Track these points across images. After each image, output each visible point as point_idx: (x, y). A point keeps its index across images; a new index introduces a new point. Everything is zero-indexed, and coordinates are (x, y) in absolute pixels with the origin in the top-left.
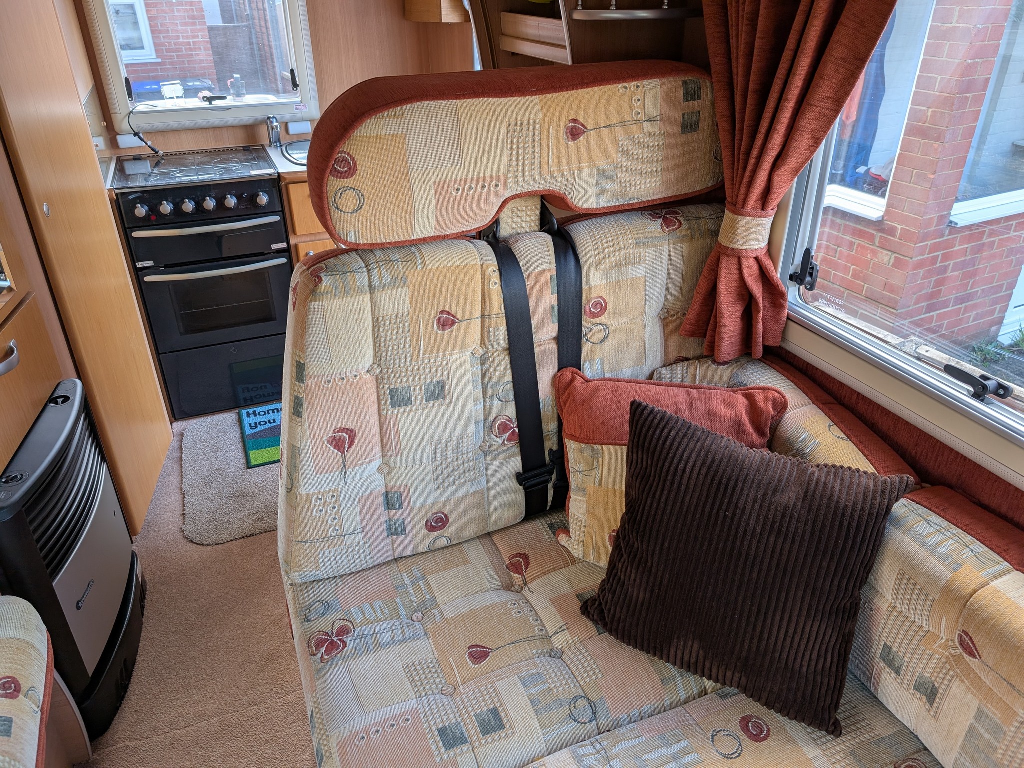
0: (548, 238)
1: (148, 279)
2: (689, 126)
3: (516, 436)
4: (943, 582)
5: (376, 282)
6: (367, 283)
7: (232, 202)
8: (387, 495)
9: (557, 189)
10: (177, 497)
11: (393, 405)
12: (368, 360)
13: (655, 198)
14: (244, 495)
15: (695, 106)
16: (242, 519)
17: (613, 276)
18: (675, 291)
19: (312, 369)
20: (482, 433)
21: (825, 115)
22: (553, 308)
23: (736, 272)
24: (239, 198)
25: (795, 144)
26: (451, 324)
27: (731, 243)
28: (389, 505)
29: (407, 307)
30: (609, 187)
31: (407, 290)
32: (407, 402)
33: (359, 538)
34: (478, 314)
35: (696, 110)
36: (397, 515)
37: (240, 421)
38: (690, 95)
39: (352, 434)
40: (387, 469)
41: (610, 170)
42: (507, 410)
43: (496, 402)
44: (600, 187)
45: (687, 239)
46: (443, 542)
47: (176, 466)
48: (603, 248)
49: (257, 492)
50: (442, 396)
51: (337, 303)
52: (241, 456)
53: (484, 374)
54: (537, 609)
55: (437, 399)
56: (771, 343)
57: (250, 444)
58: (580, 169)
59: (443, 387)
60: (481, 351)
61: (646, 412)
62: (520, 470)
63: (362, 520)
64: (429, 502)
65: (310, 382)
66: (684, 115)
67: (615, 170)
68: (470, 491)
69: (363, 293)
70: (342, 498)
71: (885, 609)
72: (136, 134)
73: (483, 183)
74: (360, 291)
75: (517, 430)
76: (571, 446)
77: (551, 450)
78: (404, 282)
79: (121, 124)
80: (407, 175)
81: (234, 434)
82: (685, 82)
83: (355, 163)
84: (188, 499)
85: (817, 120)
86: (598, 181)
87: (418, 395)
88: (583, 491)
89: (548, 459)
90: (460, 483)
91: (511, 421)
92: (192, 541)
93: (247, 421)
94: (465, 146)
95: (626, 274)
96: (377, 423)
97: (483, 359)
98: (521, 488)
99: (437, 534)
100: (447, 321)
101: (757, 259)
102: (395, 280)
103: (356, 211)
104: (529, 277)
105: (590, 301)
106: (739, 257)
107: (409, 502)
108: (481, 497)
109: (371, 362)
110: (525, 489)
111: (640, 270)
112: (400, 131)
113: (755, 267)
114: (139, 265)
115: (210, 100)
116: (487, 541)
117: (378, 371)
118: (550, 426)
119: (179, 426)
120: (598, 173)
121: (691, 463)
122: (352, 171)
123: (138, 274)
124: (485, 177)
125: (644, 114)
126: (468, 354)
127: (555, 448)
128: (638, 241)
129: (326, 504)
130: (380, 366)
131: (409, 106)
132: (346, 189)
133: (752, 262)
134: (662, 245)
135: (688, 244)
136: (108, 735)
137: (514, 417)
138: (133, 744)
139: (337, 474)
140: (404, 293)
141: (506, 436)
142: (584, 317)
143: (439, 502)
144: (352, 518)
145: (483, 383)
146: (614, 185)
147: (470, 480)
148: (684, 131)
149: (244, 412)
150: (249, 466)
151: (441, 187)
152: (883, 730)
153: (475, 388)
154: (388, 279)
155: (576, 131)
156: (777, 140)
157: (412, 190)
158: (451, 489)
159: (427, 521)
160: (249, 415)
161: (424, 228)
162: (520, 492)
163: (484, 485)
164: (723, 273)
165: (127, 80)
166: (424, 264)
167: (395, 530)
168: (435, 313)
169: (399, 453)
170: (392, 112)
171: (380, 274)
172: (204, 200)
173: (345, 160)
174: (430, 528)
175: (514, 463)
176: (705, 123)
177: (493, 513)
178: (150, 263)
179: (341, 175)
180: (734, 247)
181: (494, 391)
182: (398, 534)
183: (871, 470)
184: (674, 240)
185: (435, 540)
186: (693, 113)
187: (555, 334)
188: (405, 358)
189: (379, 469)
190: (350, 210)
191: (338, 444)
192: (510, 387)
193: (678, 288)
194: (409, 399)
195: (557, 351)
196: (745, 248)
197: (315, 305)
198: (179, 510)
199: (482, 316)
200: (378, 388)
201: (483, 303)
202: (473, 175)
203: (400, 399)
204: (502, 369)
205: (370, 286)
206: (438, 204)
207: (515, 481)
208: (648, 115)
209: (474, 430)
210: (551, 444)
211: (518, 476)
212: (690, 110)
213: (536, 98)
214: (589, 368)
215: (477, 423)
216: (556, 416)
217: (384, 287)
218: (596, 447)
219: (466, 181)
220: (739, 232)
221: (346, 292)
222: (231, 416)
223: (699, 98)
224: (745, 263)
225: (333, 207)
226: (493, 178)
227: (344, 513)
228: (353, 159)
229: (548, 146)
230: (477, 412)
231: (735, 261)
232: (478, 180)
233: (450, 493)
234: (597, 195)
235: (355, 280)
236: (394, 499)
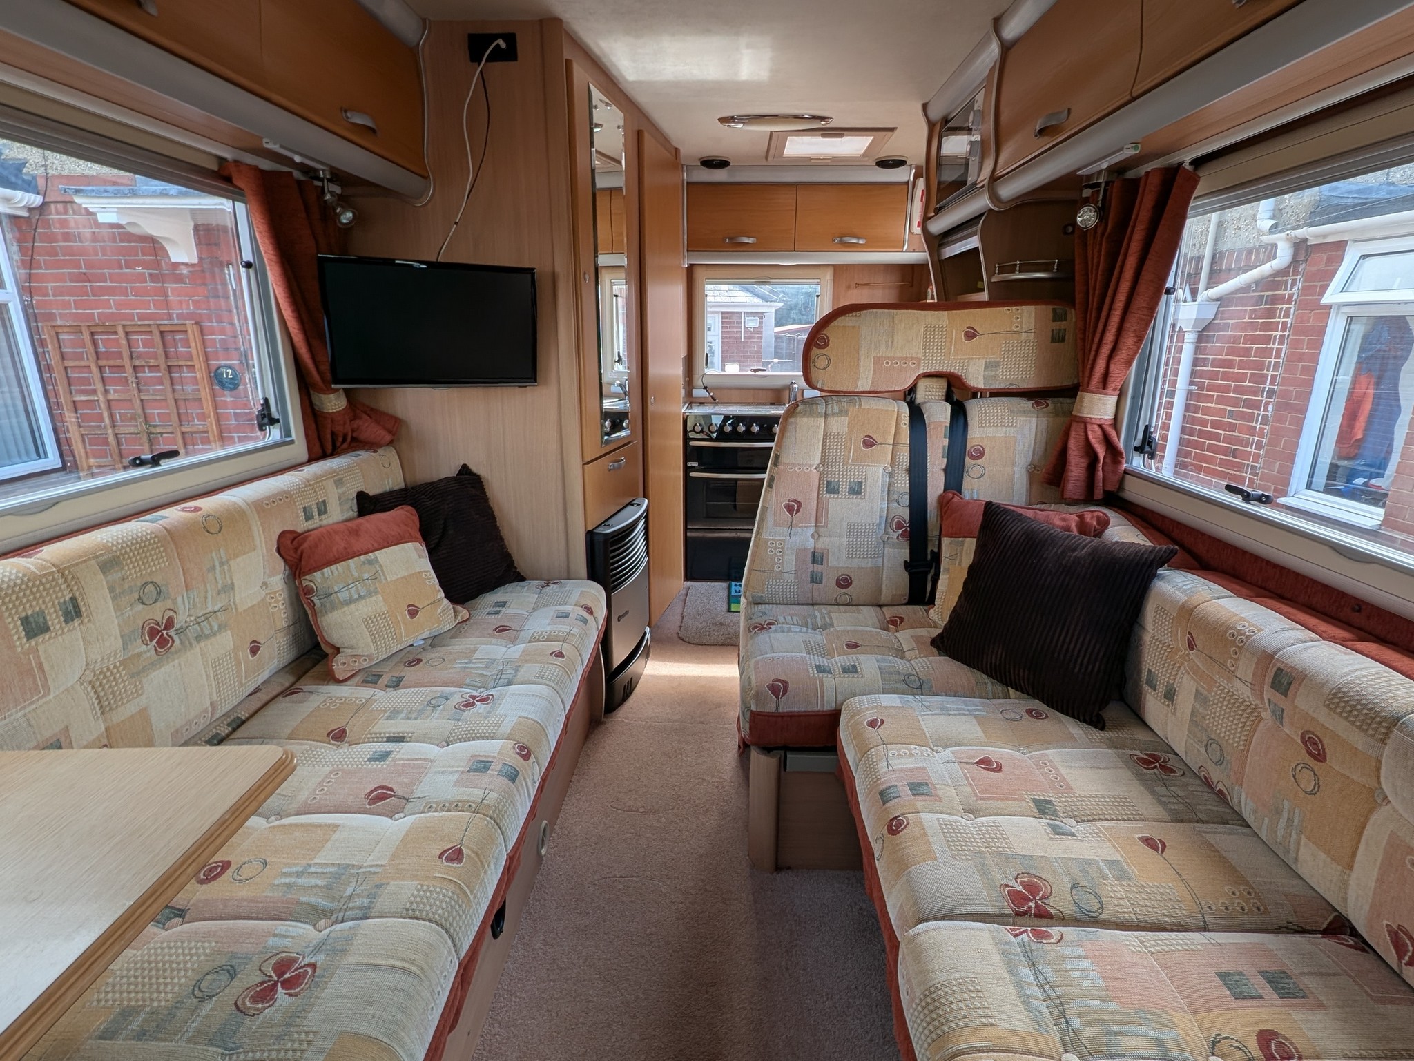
0: (948, 407)
1: (693, 474)
2: (1058, 338)
3: (907, 534)
4: (1182, 602)
5: (829, 411)
6: (824, 411)
7: (755, 428)
8: (814, 553)
9: (956, 371)
10: (679, 617)
11: (828, 492)
12: (817, 461)
13: (1030, 386)
14: (722, 624)
15: (1063, 325)
16: (718, 636)
17: (991, 432)
18: (1040, 451)
19: (783, 459)
20: (883, 525)
21: (1142, 319)
22: (944, 446)
23: (1083, 434)
24: (761, 427)
25: (1123, 340)
26: (872, 445)
27: (1079, 412)
28: (814, 561)
29: (846, 429)
30: (993, 373)
31: (847, 418)
32: (836, 491)
33: (792, 577)
34: (891, 442)
35: (1063, 327)
36: (818, 568)
37: (729, 588)
38: (1057, 317)
39: (799, 504)
40: (817, 535)
41: (995, 362)
42: (904, 513)
43: (895, 505)
44: (987, 373)
45: (1051, 415)
46: (846, 599)
47: (681, 603)
48: (985, 413)
49: (731, 624)
50: (859, 492)
51: (805, 419)
52: (725, 605)
53: (890, 484)
54: (900, 639)
55: (856, 493)
56: (1109, 488)
57: (732, 600)
58: (972, 359)
59: (861, 486)
60: (890, 469)
61: (993, 507)
62: (908, 559)
63: (796, 565)
64: (841, 565)
65: (781, 467)
66: (1053, 331)
67: (998, 362)
68: (869, 565)
69: (821, 416)
70: (786, 547)
71: (1148, 640)
72: (705, 388)
73: (905, 360)
74: (819, 415)
75: (908, 529)
76: (945, 541)
77: (932, 551)
78: (846, 414)
79: (698, 381)
80: (858, 351)
81: (725, 593)
82: (1054, 310)
83: (829, 340)
84: (685, 620)
85: (1138, 323)
86: (985, 368)
87: (844, 488)
88: (948, 570)
89: (929, 557)
90: (863, 557)
91: (905, 521)
92: (683, 640)
93: (733, 588)
94: (895, 337)
95: (1001, 432)
96: (816, 502)
97: (891, 475)
98: (907, 573)
99: (843, 590)
100: (869, 443)
101: (1100, 426)
102: (841, 411)
103: (824, 369)
104: (929, 424)
105: (972, 447)
106: (1084, 422)
107: (828, 562)
108: (877, 572)
109: (818, 462)
110: (909, 574)
111: (1013, 431)
112: (857, 325)
113: (1099, 432)
114: (689, 464)
115: (755, 371)
116: (878, 609)
117: (822, 469)
118: (933, 532)
119: (688, 583)
120: (986, 364)
121: (1016, 532)
122: (826, 345)
123: (687, 469)
124: (907, 358)
125: (1022, 328)
126: (881, 469)
127: (936, 550)
128: (1012, 412)
129: (776, 548)
130: (823, 465)
131: (865, 311)
132: (821, 355)
133: (1096, 428)
134: (1032, 417)
135: (1052, 419)
136: (614, 713)
137: (907, 518)
138: (626, 721)
139: (786, 529)
140: (845, 420)
141: (900, 531)
142: (967, 458)
143: (847, 567)
144: (790, 562)
145: (889, 491)
146: (998, 373)
147: (871, 557)
148: (1054, 340)
149: (733, 583)
150: (729, 610)
151: (878, 361)
152: (1141, 735)
153: (882, 492)
154: (837, 410)
155: (971, 334)
156: (1110, 337)
157: (859, 359)
158: (856, 560)
159: (838, 579)
160: (736, 585)
161: (864, 384)
162: (906, 576)
163: (880, 564)
164: (1073, 434)
165: (707, 354)
166: (860, 405)
167: (815, 579)
168: (862, 436)
169: (826, 526)
170: (854, 314)
171: (832, 407)
172: (738, 425)
173: (824, 338)
174: (839, 584)
175: (904, 553)
176: (1069, 337)
177: (884, 587)
178: (695, 464)
179: (820, 347)
180: (1081, 415)
181: (895, 497)
182: (817, 583)
183: (1151, 544)
184: (1041, 415)
185: (841, 594)
186: (1060, 330)
187: (943, 466)
188: (839, 462)
189: (812, 536)
190: (822, 367)
191: (790, 509)
192: (907, 496)
193: (1043, 449)
194: (838, 489)
195: (943, 478)
196: (1089, 416)
197: (792, 420)
198: (678, 624)
199: (893, 444)
200: (820, 479)
201: (895, 435)
202: (899, 355)
203: (832, 488)
204: (903, 482)
205: (825, 413)
206: (874, 370)
207: (903, 567)
208: (1025, 328)
209: (878, 521)
210: (932, 547)
211: (906, 562)
212: (1058, 328)
213: (946, 313)
214: (967, 493)
215: (880, 517)
216: (939, 525)
217: (834, 415)
218: (960, 539)
219: (894, 358)
220: (1085, 404)
221: (811, 414)
222: (725, 585)
223: (1065, 320)
224: (1089, 427)
225: (812, 365)
226: (912, 358)
227: (786, 557)
228: (828, 338)
229: (951, 342)
230: (881, 510)
231: (1082, 426)
232: (902, 358)
233: (855, 563)
234: (984, 378)
235: (817, 408)
236: (818, 557)
